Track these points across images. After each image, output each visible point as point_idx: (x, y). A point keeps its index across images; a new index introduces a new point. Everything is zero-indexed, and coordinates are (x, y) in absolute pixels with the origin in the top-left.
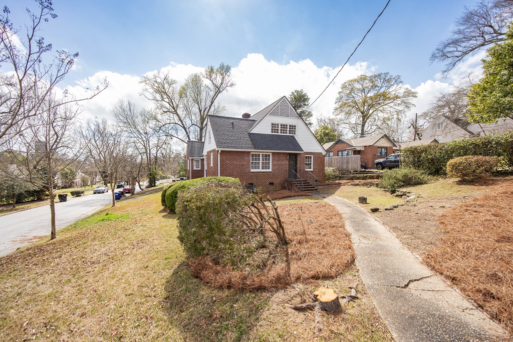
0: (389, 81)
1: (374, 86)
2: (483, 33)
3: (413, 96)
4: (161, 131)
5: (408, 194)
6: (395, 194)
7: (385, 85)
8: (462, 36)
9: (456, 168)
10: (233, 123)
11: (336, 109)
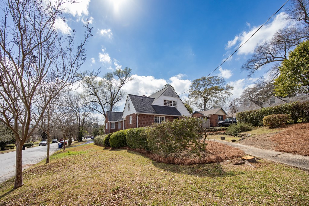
0: (218, 80)
1: (210, 83)
2: (266, 57)
3: (231, 89)
4: (87, 106)
5: (245, 135)
6: (237, 136)
7: (216, 83)
8: (256, 58)
9: (269, 120)
10: (142, 99)
11: (190, 95)
